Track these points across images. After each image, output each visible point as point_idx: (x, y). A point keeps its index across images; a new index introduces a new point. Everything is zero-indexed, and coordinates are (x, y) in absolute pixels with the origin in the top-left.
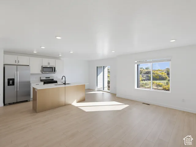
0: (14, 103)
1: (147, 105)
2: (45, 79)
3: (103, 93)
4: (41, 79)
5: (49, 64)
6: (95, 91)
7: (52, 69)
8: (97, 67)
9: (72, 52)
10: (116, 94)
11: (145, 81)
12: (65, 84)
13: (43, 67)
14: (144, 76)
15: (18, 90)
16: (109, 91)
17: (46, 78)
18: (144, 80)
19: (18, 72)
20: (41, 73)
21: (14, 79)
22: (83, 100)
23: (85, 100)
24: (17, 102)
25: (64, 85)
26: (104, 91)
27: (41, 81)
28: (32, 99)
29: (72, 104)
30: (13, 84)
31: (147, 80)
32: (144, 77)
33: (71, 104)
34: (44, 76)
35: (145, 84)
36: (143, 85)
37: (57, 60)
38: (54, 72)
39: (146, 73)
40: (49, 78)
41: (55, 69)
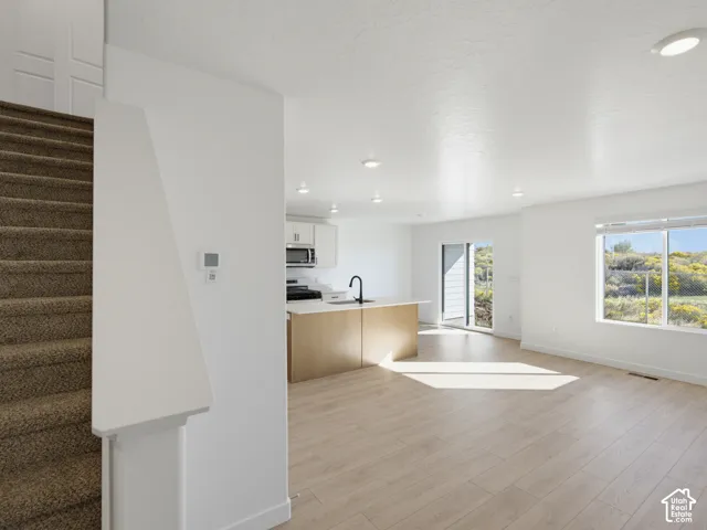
1: (647, 380)
3: (467, 336)
5: (296, 237)
6: (436, 328)
7: (304, 254)
8: (443, 246)
9: (379, 201)
10: (518, 342)
11: (620, 298)
12: (360, 301)
14: (613, 279)
16: (489, 330)
18: (615, 295)
22: (411, 355)
23: (416, 355)
25: (358, 304)
26: (469, 327)
29: (381, 365)
31: (625, 295)
32: (611, 283)
33: (376, 365)
35: (622, 310)
36: (614, 312)
37: (318, 227)
38: (312, 264)
39: (619, 268)
41: (313, 254)
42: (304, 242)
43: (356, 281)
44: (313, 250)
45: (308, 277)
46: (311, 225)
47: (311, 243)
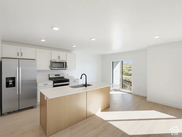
0: (14, 112)
2: (54, 76)
4: (50, 77)
5: (59, 57)
7: (62, 64)
8: (113, 62)
13: (52, 62)
15: (20, 93)
17: (56, 75)
19: (20, 68)
20: (50, 69)
21: (15, 78)
22: (107, 108)
24: (19, 110)
27: (50, 79)
28: (39, 104)
29: (96, 114)
30: (14, 85)
34: (53, 74)
37: (68, 54)
38: (65, 68)
40: (59, 75)
41: (66, 65)
42: (62, 59)
43: (84, 76)
44: (66, 63)
45: (64, 73)
46: (66, 53)
47: (65, 60)
